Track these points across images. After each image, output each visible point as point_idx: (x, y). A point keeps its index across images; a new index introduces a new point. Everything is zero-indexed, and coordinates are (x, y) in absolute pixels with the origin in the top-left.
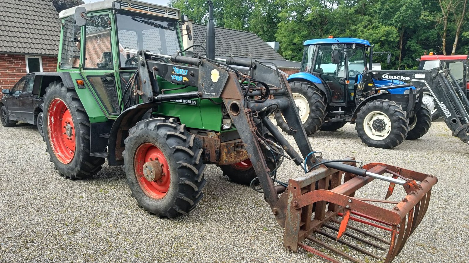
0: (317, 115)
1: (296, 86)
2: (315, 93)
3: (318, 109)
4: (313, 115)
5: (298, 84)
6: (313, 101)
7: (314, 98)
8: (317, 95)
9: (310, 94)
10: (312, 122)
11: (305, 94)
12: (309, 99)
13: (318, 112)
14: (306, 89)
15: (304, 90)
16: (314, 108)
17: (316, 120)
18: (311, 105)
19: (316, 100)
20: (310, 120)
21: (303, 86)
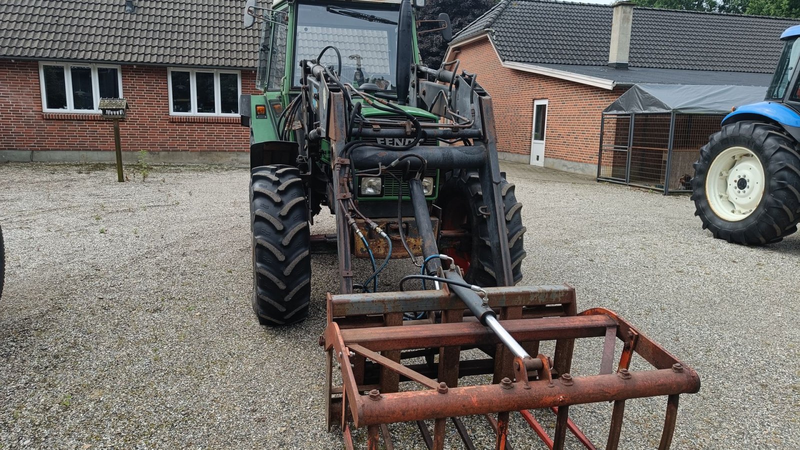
0: (779, 201)
1: (742, 132)
2: (780, 149)
3: (783, 187)
4: (769, 198)
5: (748, 126)
6: (773, 166)
7: (778, 160)
8: (788, 155)
9: (769, 151)
10: (765, 216)
11: (759, 150)
12: (766, 161)
13: (782, 193)
14: (763, 139)
15: (758, 142)
16: (774, 183)
17: (775, 211)
18: (768, 175)
19: (781, 164)
20: (762, 211)
21: (759, 131)
